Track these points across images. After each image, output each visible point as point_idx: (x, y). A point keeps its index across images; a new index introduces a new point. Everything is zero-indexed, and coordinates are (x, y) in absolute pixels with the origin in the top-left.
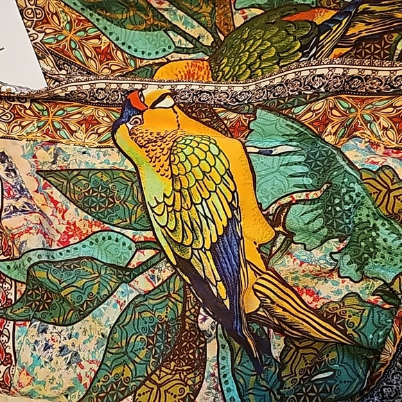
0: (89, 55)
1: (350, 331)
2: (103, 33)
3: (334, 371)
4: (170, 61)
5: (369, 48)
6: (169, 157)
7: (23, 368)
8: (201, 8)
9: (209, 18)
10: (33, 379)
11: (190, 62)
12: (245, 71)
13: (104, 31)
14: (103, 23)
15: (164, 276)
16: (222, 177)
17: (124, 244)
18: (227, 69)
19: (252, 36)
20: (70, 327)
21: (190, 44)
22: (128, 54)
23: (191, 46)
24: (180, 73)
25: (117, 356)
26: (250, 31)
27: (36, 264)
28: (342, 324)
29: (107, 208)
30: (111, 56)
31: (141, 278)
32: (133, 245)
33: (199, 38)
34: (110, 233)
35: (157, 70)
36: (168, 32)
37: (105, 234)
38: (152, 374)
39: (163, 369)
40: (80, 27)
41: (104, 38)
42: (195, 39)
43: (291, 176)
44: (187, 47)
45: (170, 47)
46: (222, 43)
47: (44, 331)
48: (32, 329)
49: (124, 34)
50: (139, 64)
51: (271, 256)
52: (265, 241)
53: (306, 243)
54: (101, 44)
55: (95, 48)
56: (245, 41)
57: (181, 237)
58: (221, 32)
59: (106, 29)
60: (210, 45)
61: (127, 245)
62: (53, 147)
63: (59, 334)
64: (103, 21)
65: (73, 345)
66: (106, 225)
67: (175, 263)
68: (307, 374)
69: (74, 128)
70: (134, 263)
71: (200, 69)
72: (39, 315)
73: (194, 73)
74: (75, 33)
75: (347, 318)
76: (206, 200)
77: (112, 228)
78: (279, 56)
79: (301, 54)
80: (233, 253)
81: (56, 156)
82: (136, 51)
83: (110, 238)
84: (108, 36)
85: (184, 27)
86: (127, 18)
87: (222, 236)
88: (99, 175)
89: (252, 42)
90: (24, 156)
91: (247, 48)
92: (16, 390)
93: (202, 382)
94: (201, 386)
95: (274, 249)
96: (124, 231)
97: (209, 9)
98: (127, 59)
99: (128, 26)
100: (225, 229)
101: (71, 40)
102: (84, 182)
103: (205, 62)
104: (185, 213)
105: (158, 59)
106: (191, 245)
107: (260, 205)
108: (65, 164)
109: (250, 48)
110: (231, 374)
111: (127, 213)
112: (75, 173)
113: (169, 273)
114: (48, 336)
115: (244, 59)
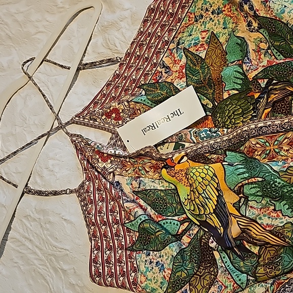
1: (287, 240)
3: (282, 257)
5: (279, 106)
6: (186, 177)
7: (142, 273)
8: (208, 91)
9: (212, 95)
10: (147, 278)
12: (227, 120)
15: (195, 232)
16: (212, 177)
17: (174, 224)
19: (231, 103)
20: (160, 252)
25: (178, 267)
27: (144, 221)
28: (283, 237)
29: (163, 208)
31: (184, 237)
32: (179, 223)
33: (206, 105)
34: (167, 220)
37: (164, 221)
38: (197, 272)
39: (201, 267)
43: (238, 175)
46: (217, 106)
47: (149, 255)
48: (143, 255)
51: (240, 207)
52: (235, 201)
53: (256, 200)
56: (227, 106)
57: (198, 211)
58: (216, 102)
60: (211, 108)
61: (176, 224)
62: (138, 179)
63: (155, 255)
65: (162, 261)
66: (164, 217)
67: (199, 224)
68: (271, 260)
69: (148, 170)
70: (180, 231)
71: (208, 120)
72: (145, 247)
73: (206, 122)
75: (285, 234)
76: (205, 190)
77: (167, 218)
78: (243, 112)
79: (253, 112)
80: (224, 211)
81: (140, 184)
83: (167, 223)
87: (217, 205)
88: (159, 192)
89: (230, 106)
90: (127, 184)
91: (228, 109)
92: (139, 285)
93: (218, 271)
94: (218, 273)
95: (241, 204)
96: (173, 218)
97: (212, 91)
100: (217, 201)
102: (152, 195)
103: (210, 116)
104: (197, 200)
106: (204, 214)
107: (230, 188)
108: (144, 187)
110: (231, 265)
111: (174, 209)
112: (149, 191)
113: (197, 230)
114: (151, 257)
115: (227, 114)
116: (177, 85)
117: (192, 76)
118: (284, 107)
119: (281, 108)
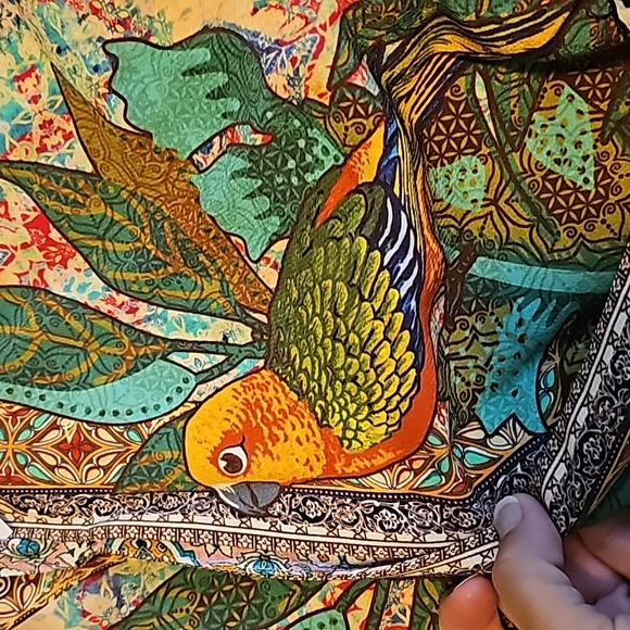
0: (52, 462)
2: (59, 415)
4: (201, 403)
5: (439, 132)
8: (203, 289)
9: (224, 299)
11: (237, 385)
12: (334, 349)
13: (59, 411)
14: (53, 399)
15: (407, 600)
17: (321, 626)
18: (307, 363)
19: (303, 288)
21: (217, 356)
22: (118, 425)
23: (221, 358)
24: (232, 412)
26: (295, 281)
29: (249, 602)
30: (90, 443)
32: (334, 612)
33: (225, 338)
35: (184, 428)
36: (169, 357)
40: (19, 425)
41: (65, 422)
42: (221, 343)
44: (216, 363)
45: (186, 381)
46: (269, 325)
49: (95, 397)
50: (146, 431)
54: (63, 434)
55: (57, 446)
56: (300, 303)
58: (256, 311)
59: (61, 405)
60: (250, 340)
61: (327, 621)
62: (104, 579)
64: (52, 395)
66: (273, 627)
71: (263, 387)
73: (258, 400)
74: (16, 440)
77: (284, 623)
78: (353, 285)
79: (377, 253)
81: (117, 591)
82: (129, 413)
84: (71, 415)
85: (192, 333)
86: (89, 368)
90: (69, 625)
91: (310, 311)
96: (305, 610)
97: (216, 285)
98: (121, 434)
99: (96, 382)
101: (15, 454)
103: (263, 372)
105: (176, 409)
108: (138, 592)
109: (314, 308)
112: (161, 593)
115: (320, 331)
116: (67, 289)
117: (99, 243)
118: (458, 128)
119: (449, 136)
